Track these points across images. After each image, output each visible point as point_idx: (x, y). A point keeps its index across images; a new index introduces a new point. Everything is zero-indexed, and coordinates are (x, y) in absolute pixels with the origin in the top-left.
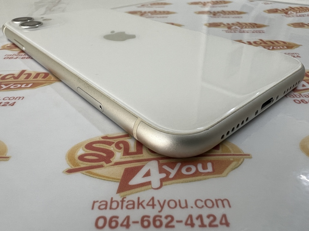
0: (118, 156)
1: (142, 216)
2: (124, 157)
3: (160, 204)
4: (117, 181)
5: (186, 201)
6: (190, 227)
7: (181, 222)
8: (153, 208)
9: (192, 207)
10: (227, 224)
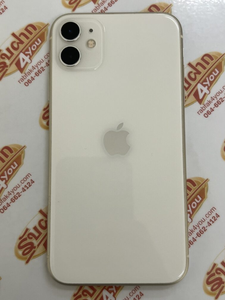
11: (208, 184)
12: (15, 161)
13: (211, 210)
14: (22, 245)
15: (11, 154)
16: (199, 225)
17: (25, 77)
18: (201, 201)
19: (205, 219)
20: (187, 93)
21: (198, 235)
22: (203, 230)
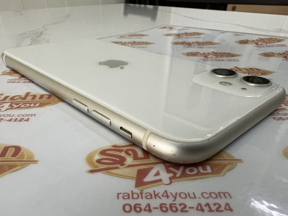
0: (129, 160)
1: (160, 204)
2: (135, 161)
3: (172, 195)
4: (134, 178)
5: (194, 194)
6: (201, 212)
7: (193, 208)
8: (168, 198)
9: (200, 198)
10: (231, 210)
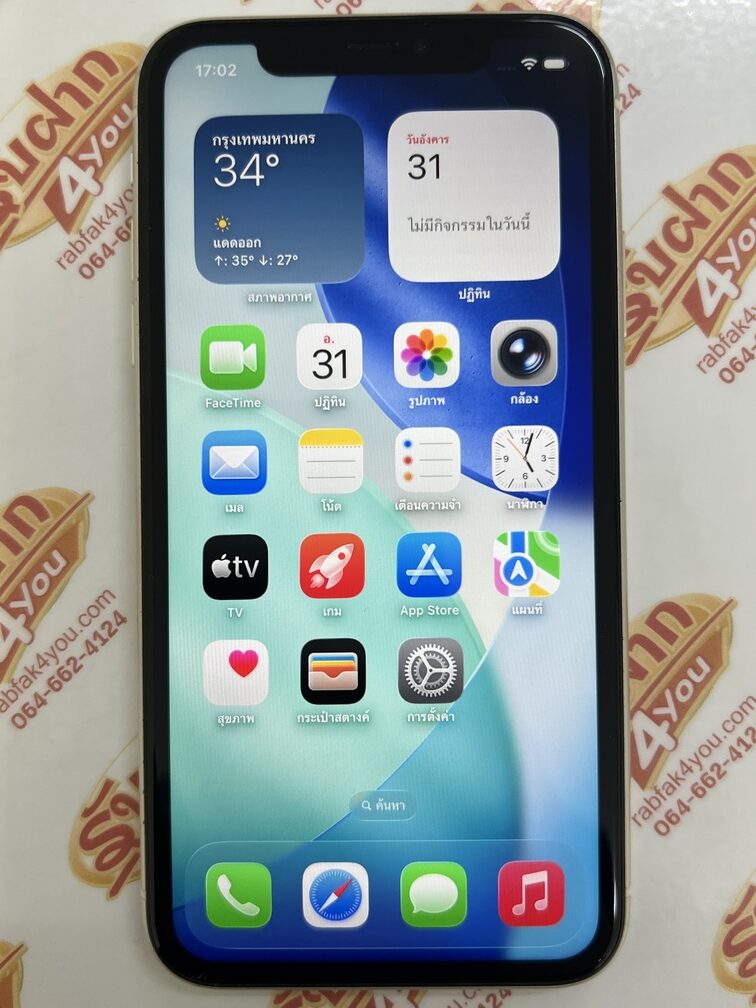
11: (731, 618)
12: (54, 547)
13: (741, 707)
14: (92, 835)
15: (41, 524)
16: (701, 758)
17: (79, 246)
18: (709, 677)
19: (721, 738)
20: (661, 294)
21: (695, 792)
22: (714, 775)
